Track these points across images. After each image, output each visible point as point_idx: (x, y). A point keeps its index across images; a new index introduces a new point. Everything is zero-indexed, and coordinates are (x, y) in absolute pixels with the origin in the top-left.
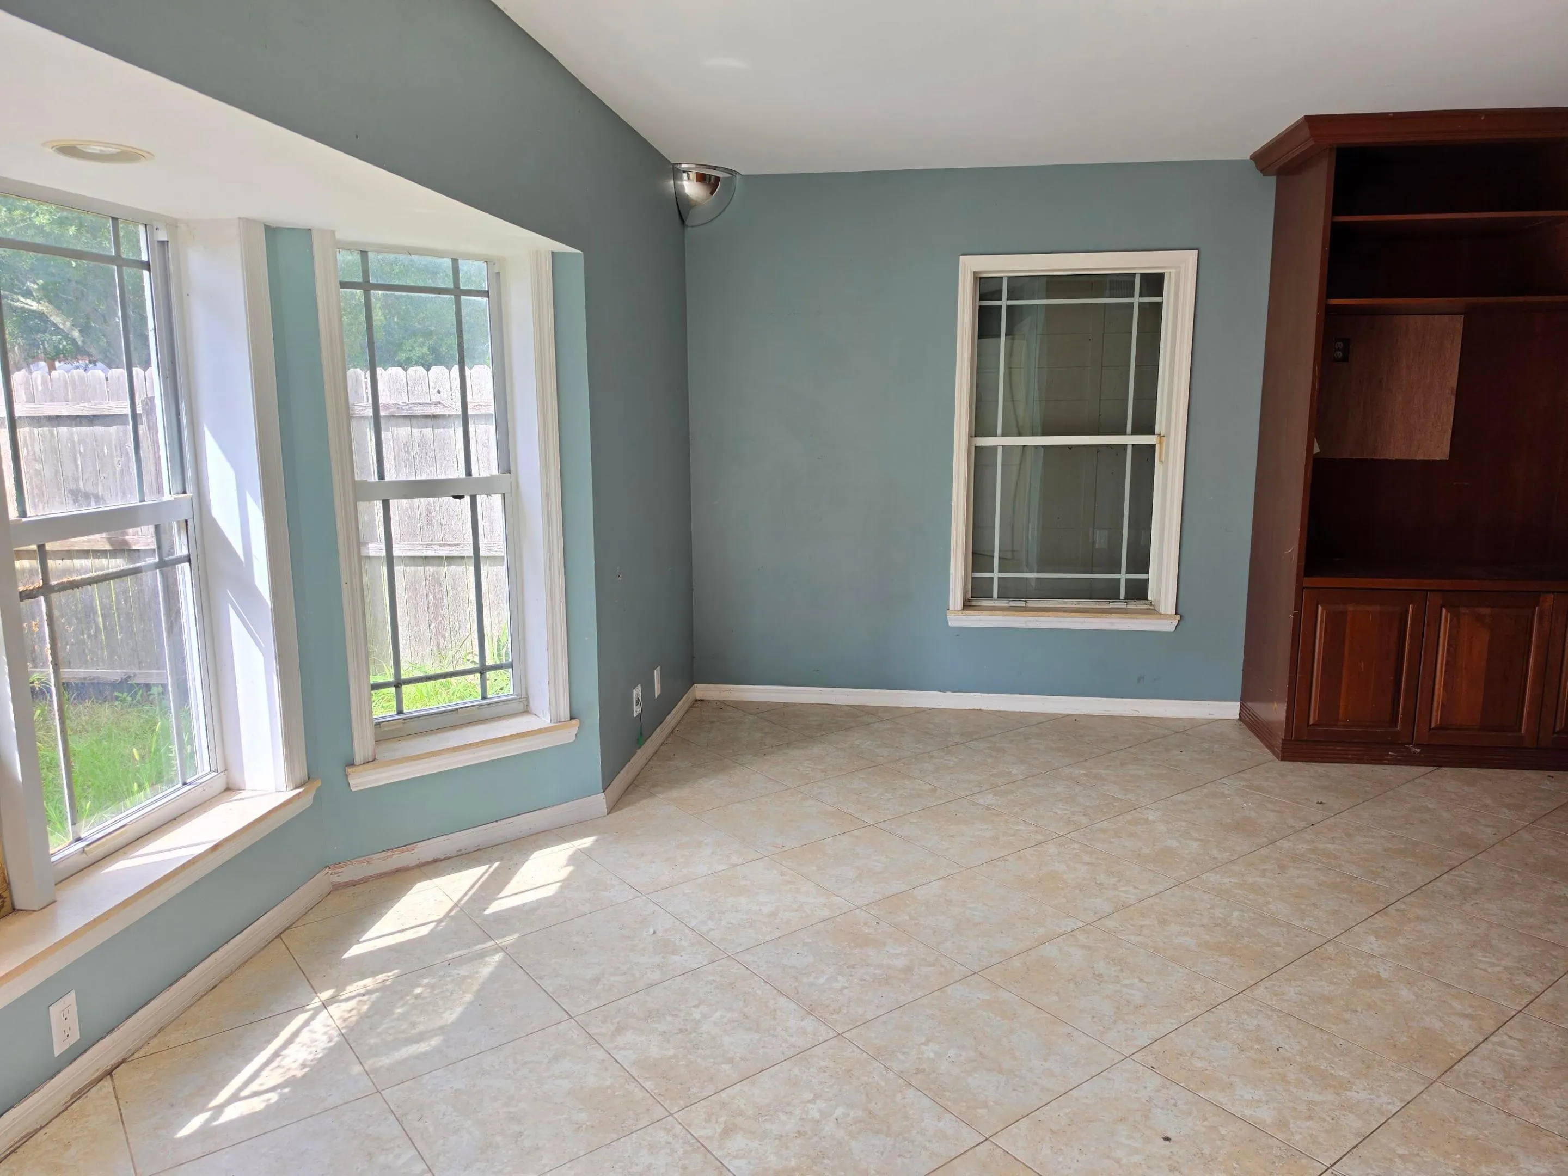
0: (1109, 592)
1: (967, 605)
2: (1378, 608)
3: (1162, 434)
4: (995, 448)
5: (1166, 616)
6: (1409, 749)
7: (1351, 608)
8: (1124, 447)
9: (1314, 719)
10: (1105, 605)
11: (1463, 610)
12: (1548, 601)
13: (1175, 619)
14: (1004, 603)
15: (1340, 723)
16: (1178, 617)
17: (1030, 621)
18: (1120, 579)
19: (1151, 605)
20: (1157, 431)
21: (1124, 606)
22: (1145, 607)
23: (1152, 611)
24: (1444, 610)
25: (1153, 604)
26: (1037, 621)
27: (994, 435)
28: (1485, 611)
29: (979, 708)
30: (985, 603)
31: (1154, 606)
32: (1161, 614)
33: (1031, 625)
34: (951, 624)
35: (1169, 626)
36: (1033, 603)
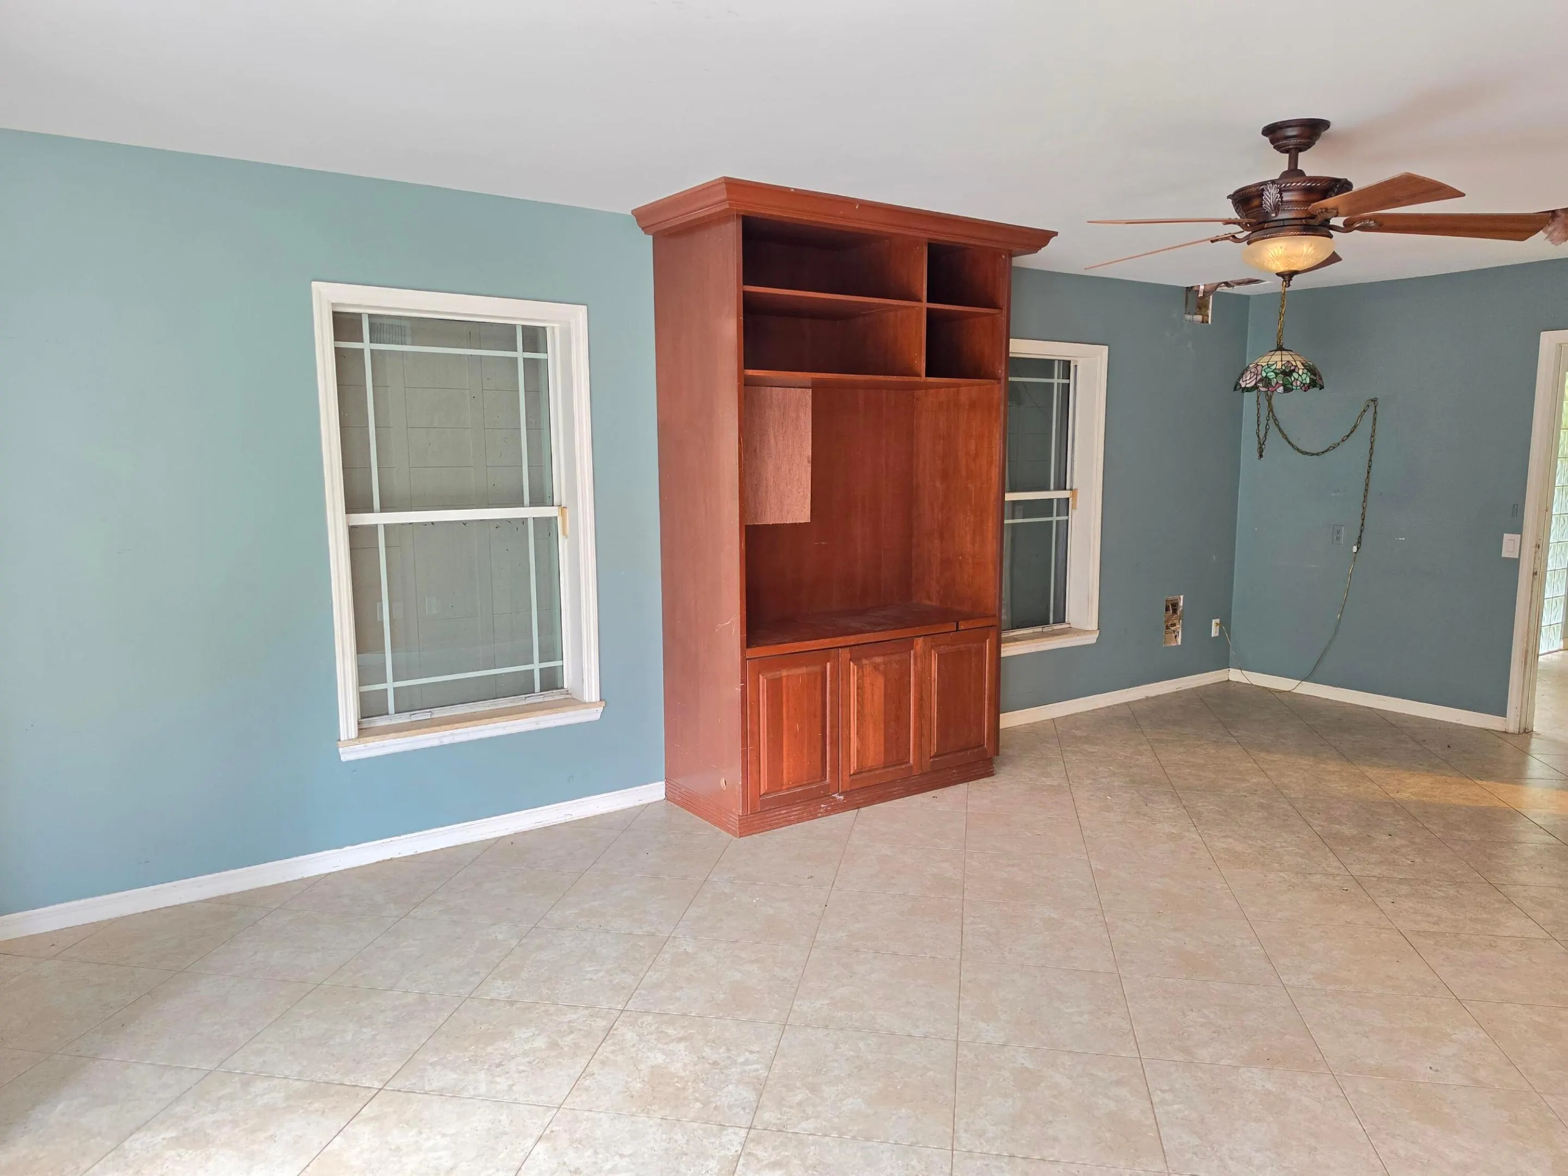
0: (523, 686)
1: (362, 731)
2: (804, 670)
3: (563, 506)
4: (375, 528)
5: (592, 704)
6: (834, 797)
7: (784, 673)
8: (524, 521)
9: (765, 788)
10: (521, 701)
11: (865, 662)
12: (919, 643)
13: (600, 706)
14: (404, 718)
15: (784, 787)
16: (603, 704)
17: (445, 736)
18: (533, 670)
19: (568, 694)
20: (556, 501)
21: (541, 700)
22: (562, 697)
23: (572, 701)
24: (852, 663)
25: (569, 692)
26: (452, 734)
27: (370, 510)
28: (879, 660)
29: (389, 858)
30: (380, 722)
31: (571, 694)
32: (585, 703)
33: (447, 741)
34: (344, 758)
35: (594, 714)
36: (439, 713)
